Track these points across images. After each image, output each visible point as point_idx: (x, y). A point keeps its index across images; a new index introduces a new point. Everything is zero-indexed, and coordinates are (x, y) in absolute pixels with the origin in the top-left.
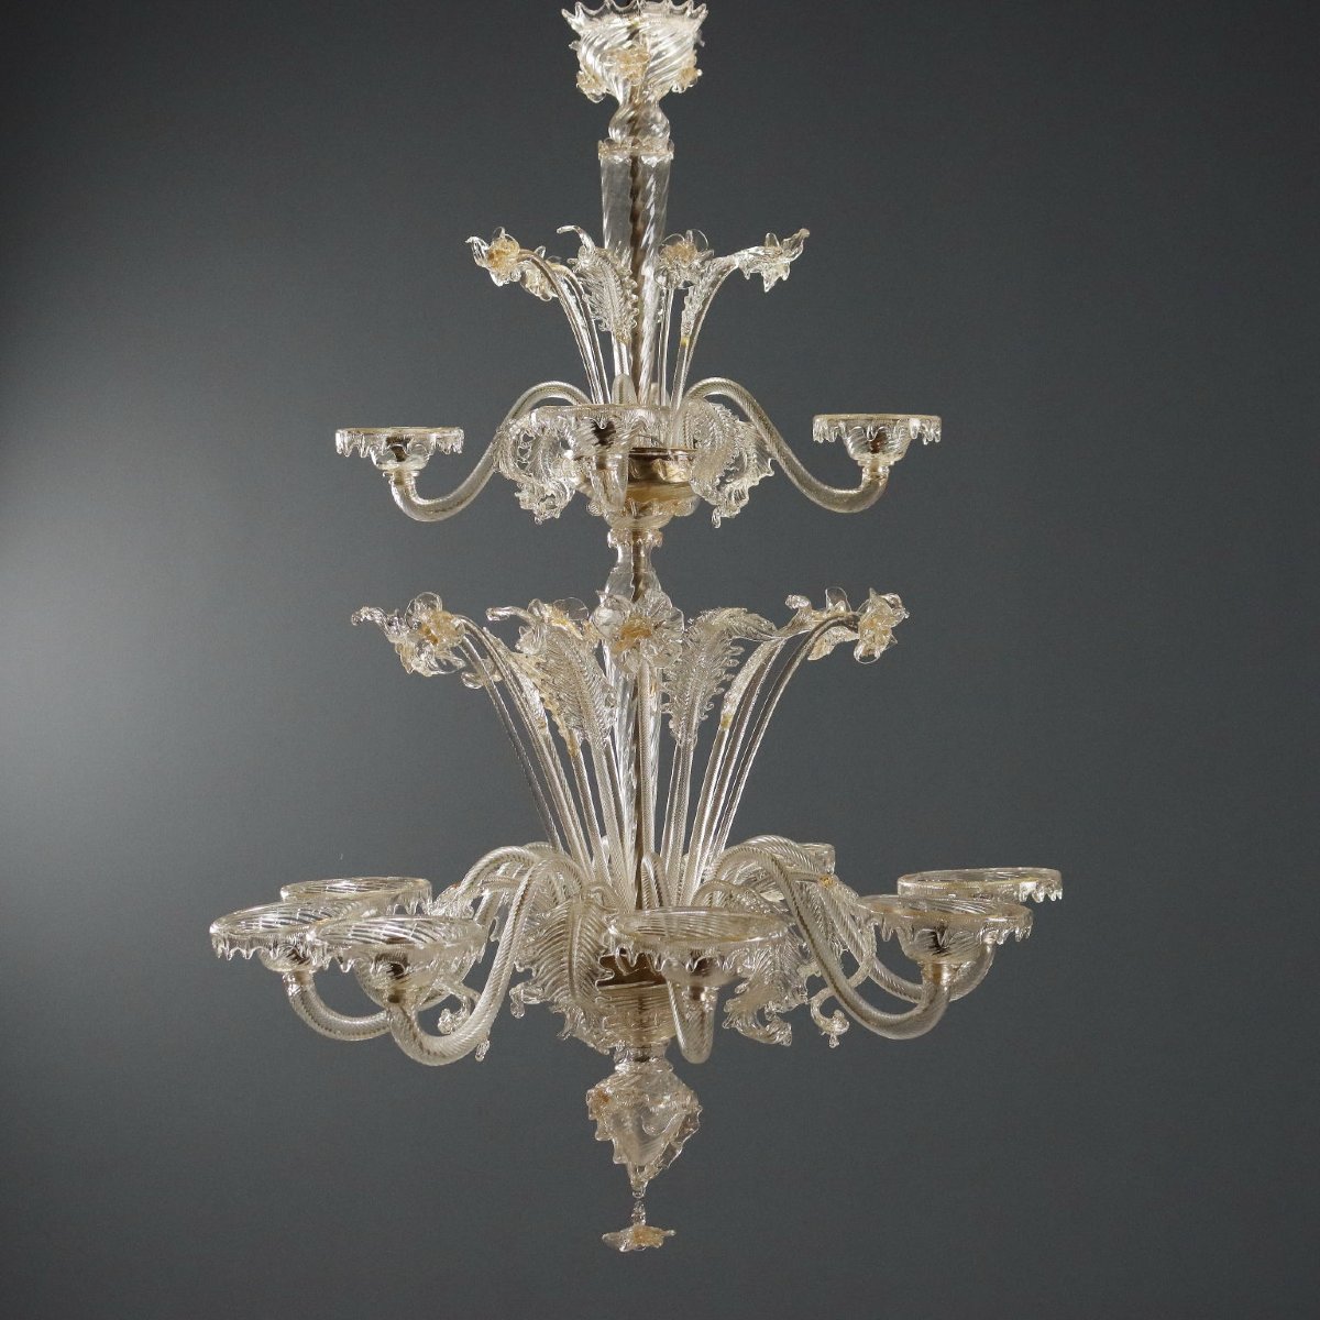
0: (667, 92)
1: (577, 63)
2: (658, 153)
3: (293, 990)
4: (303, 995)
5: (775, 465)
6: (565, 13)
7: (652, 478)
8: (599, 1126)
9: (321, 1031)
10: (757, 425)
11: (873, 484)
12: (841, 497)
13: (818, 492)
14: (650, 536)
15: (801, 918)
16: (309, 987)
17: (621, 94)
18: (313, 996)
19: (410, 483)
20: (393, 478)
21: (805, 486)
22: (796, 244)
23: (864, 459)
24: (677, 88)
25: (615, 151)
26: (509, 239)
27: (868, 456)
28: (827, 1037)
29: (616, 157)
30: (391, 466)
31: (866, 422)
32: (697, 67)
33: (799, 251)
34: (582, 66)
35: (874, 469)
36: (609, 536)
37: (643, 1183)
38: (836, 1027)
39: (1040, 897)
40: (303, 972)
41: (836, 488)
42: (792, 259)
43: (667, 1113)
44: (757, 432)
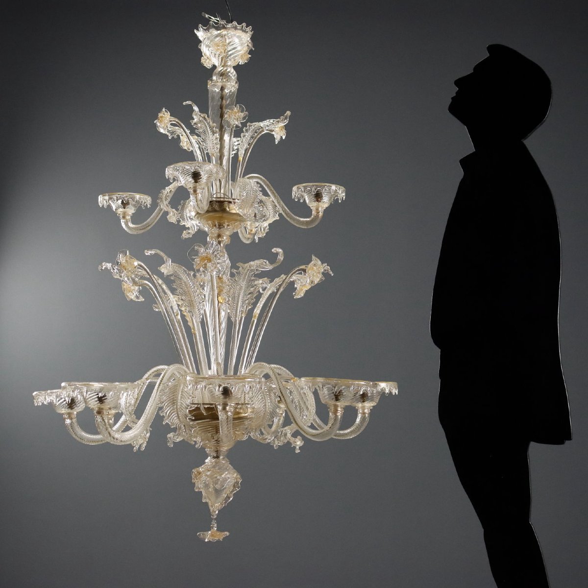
0: (237, 64)
1: (201, 53)
2: (232, 87)
3: (68, 421)
4: (71, 424)
5: (280, 215)
6: (195, 31)
7: (224, 210)
8: (196, 485)
9: (77, 439)
10: (272, 198)
11: (317, 216)
12: (303, 221)
13: (294, 220)
14: (225, 238)
15: (282, 393)
16: (74, 420)
17: (217, 63)
18: (76, 424)
19: (128, 218)
20: (121, 216)
21: (288, 217)
22: (286, 118)
23: (313, 205)
24: (241, 62)
25: (214, 86)
26: (166, 111)
27: (315, 204)
28: (295, 448)
29: (216, 89)
30: (121, 210)
31: (312, 186)
32: (249, 54)
33: (286, 122)
34: (203, 54)
35: (317, 209)
36: (208, 237)
37: (215, 512)
38: (299, 443)
39: (387, 391)
40: (71, 413)
41: (301, 218)
42: (284, 124)
43: (225, 480)
44: (273, 202)
